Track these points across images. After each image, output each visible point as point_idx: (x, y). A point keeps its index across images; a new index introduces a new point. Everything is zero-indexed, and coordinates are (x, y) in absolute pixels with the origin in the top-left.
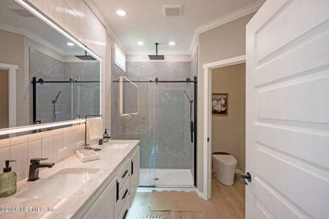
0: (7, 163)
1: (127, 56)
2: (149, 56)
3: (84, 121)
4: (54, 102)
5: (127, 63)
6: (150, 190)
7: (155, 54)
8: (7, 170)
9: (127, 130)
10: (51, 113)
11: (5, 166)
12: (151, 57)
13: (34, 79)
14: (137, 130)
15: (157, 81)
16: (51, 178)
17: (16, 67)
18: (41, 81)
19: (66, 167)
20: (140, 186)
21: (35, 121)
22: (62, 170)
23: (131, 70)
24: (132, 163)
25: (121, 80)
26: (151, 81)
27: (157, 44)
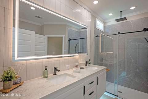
0: (46, 67)
1: (104, 23)
2: (115, 20)
3: (77, 55)
4: (76, 47)
5: (104, 27)
6: (114, 97)
7: (120, 18)
8: (46, 69)
9: (104, 61)
10: (74, 51)
11: (45, 68)
12: (117, 20)
13: (69, 39)
14: (109, 61)
15: (119, 33)
16: (60, 75)
17: (64, 36)
18: (71, 40)
19: (66, 73)
20: (106, 92)
21: (69, 53)
22: (65, 74)
23: (106, 30)
24: (98, 78)
25: (100, 35)
26: (115, 34)
27: (121, 12)
